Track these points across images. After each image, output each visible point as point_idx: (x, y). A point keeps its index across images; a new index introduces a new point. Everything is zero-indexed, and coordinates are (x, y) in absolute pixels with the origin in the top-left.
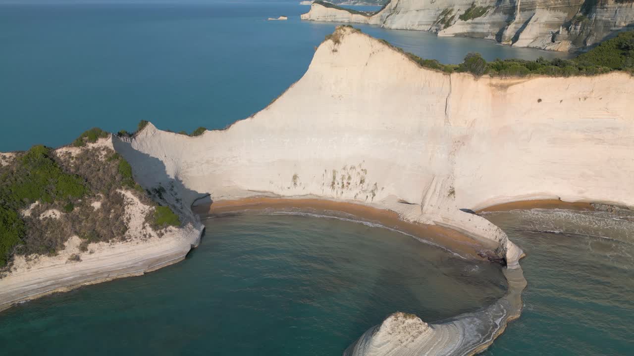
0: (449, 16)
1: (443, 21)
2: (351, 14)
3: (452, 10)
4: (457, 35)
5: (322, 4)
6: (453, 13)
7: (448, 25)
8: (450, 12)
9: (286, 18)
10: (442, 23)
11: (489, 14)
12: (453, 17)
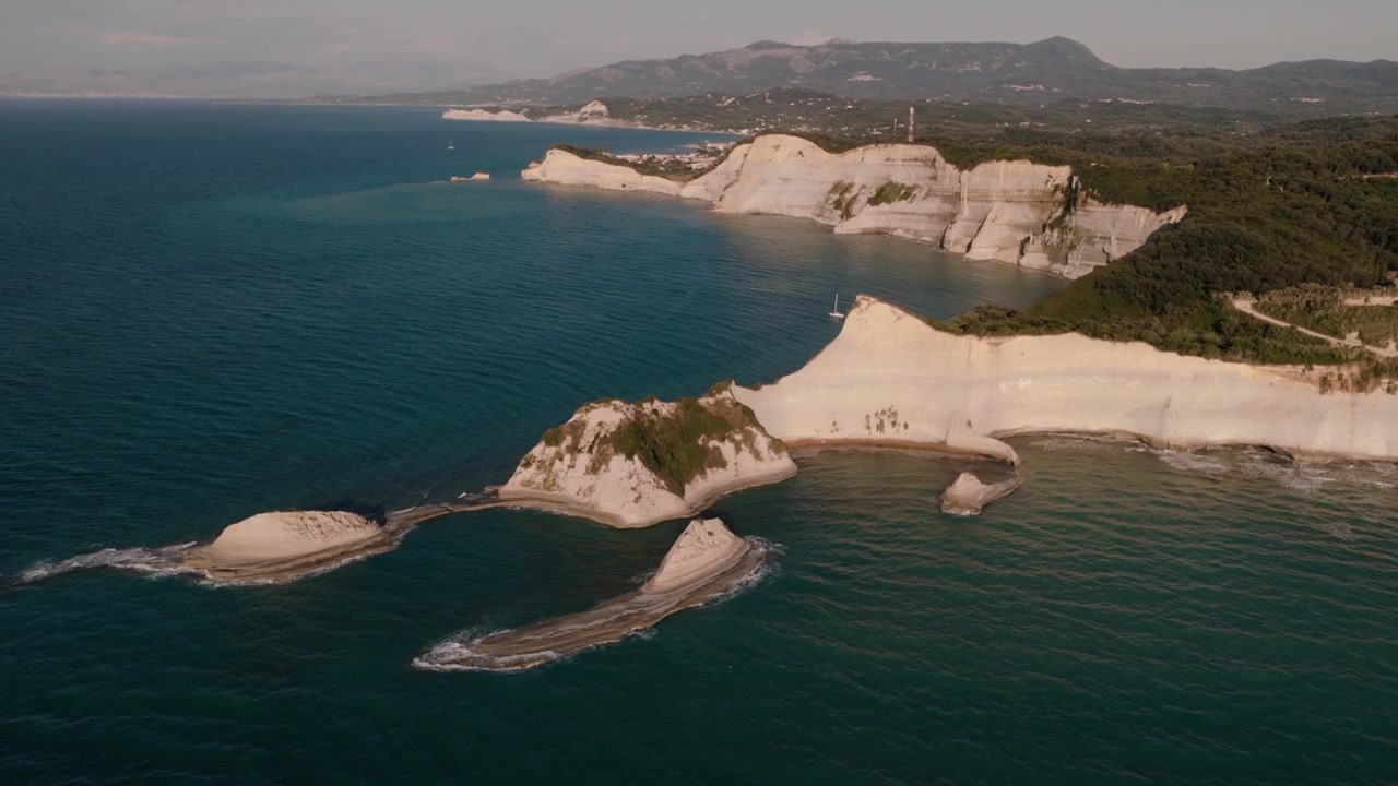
0: (848, 196)
1: (838, 205)
2: (638, 175)
3: (851, 185)
4: (865, 233)
5: (571, 152)
6: (855, 191)
7: (847, 215)
8: (847, 189)
9: (487, 176)
10: (836, 208)
11: (918, 198)
12: (854, 198)
